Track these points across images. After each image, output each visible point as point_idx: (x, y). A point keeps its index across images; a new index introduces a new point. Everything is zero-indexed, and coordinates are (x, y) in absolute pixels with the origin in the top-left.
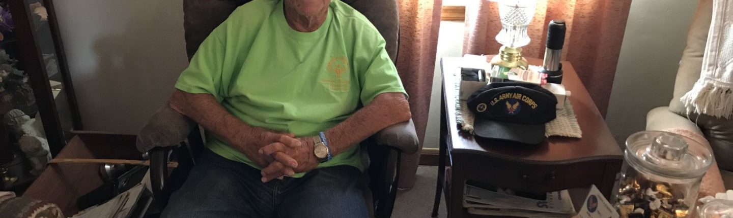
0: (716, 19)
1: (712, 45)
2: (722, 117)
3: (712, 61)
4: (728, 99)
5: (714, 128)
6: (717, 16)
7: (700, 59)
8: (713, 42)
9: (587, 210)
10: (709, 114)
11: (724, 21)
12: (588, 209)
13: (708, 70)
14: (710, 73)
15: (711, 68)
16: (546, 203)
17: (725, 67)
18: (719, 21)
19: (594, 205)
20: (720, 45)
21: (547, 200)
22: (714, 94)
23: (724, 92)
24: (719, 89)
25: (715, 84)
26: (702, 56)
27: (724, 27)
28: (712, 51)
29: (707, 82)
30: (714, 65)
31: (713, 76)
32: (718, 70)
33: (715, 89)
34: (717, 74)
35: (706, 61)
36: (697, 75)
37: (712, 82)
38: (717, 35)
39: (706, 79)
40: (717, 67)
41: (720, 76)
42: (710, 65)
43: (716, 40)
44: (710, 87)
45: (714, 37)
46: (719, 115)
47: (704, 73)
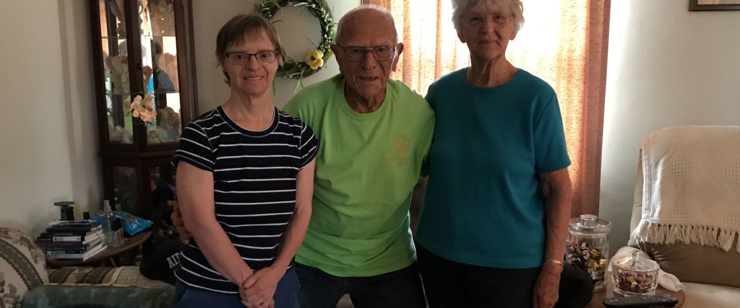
0: (646, 180)
1: (646, 197)
2: (659, 243)
3: (647, 207)
4: (660, 231)
5: (655, 253)
6: (646, 178)
7: (640, 208)
8: (646, 194)
10: (650, 242)
11: (651, 181)
13: (645, 213)
14: (647, 214)
15: (647, 211)
17: (655, 210)
18: (648, 180)
20: (650, 196)
22: (650, 227)
23: (657, 226)
24: (653, 224)
25: (649, 221)
26: (641, 205)
27: (651, 184)
28: (646, 200)
29: (644, 220)
30: (648, 209)
31: (648, 216)
32: (651, 212)
33: (650, 224)
34: (650, 215)
35: (644, 207)
36: (640, 218)
37: (648, 220)
38: (647, 190)
39: (644, 218)
40: (650, 211)
41: (652, 216)
42: (646, 210)
43: (647, 193)
44: (647, 223)
45: (646, 191)
46: (656, 242)
47: (643, 216)
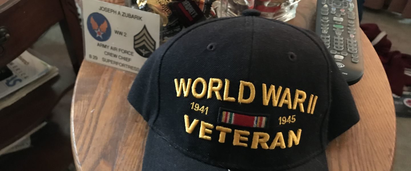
9: (97, 42)
12: (98, 39)
16: (16, 76)
19: (104, 26)
21: (14, 74)
